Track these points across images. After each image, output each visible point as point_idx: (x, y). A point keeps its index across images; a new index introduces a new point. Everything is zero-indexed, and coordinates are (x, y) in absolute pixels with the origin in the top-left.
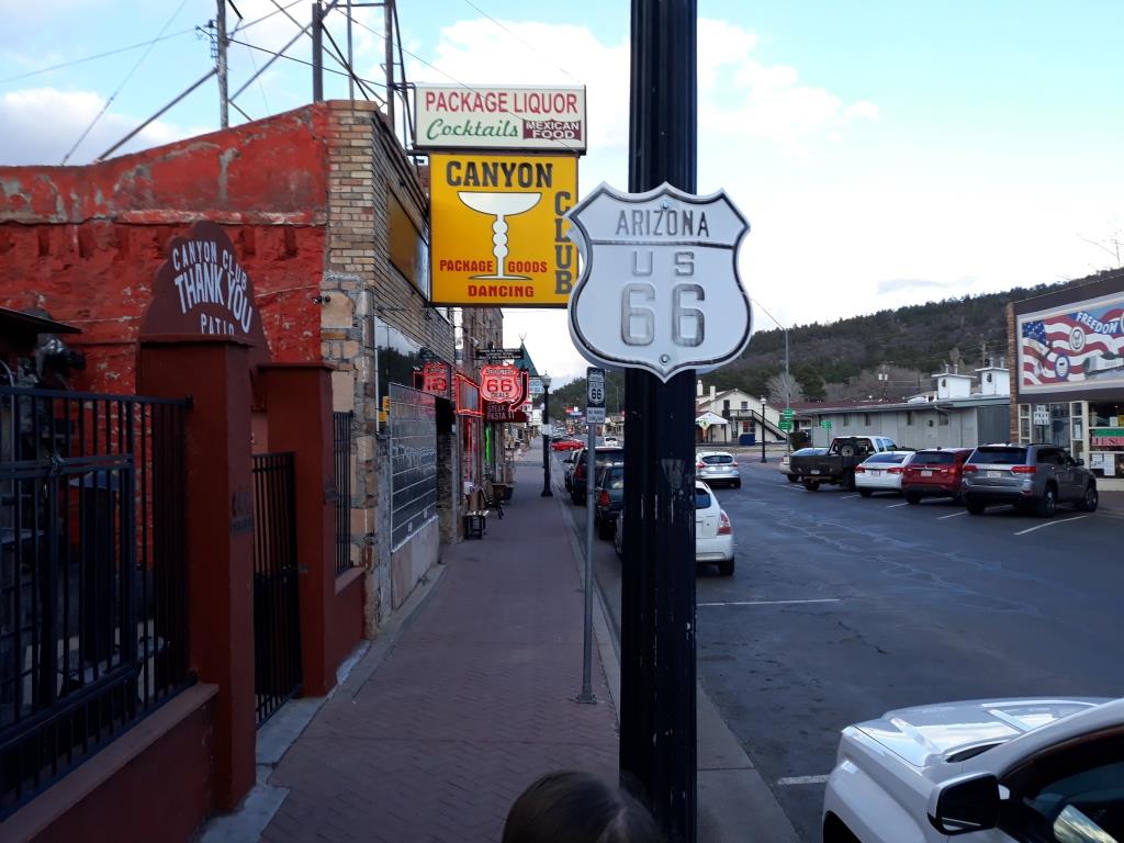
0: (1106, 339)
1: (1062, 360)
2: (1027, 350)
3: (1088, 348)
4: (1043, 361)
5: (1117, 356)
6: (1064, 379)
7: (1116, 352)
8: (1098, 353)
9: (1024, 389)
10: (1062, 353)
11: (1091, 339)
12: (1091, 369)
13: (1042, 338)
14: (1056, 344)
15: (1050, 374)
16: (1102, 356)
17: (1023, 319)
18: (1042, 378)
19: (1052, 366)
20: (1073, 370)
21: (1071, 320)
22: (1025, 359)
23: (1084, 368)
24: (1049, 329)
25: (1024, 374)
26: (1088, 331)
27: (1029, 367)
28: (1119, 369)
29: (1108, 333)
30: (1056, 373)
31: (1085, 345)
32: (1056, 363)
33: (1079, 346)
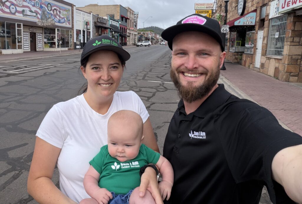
3: (23, 6)
4: (3, 4)
5: (34, 12)
11: (26, 4)
18: (3, 11)
28: (35, 16)
29: (31, 4)
30: (10, 10)
31: (23, 5)
32: (10, 7)
33: (20, 4)
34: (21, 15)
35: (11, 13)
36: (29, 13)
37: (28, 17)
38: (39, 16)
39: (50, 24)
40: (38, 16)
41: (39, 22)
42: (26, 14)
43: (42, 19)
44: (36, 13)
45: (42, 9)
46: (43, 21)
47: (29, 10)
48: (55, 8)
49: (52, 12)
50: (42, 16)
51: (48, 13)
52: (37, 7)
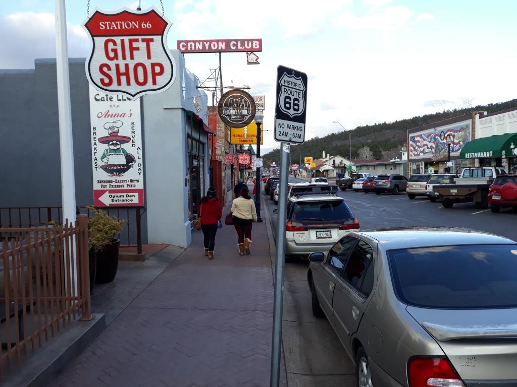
0: (428, 143)
1: (419, 149)
2: (412, 146)
3: (424, 145)
4: (414, 148)
6: (418, 155)
7: (429, 147)
8: (426, 147)
9: (411, 158)
10: (419, 147)
11: (425, 143)
12: (424, 152)
13: (414, 141)
14: (418, 144)
15: (416, 153)
17: (411, 135)
18: (415, 155)
19: (416, 151)
20: (421, 152)
21: (420, 136)
22: (411, 148)
23: (422, 152)
24: (416, 139)
25: (411, 153)
26: (424, 140)
27: (412, 151)
28: (430, 152)
36: (427, 150)
37: (426, 154)
38: (433, 151)
39: (442, 157)
41: (433, 157)
43: (436, 153)
44: (432, 147)
48: (449, 133)
49: (445, 141)
51: (441, 143)
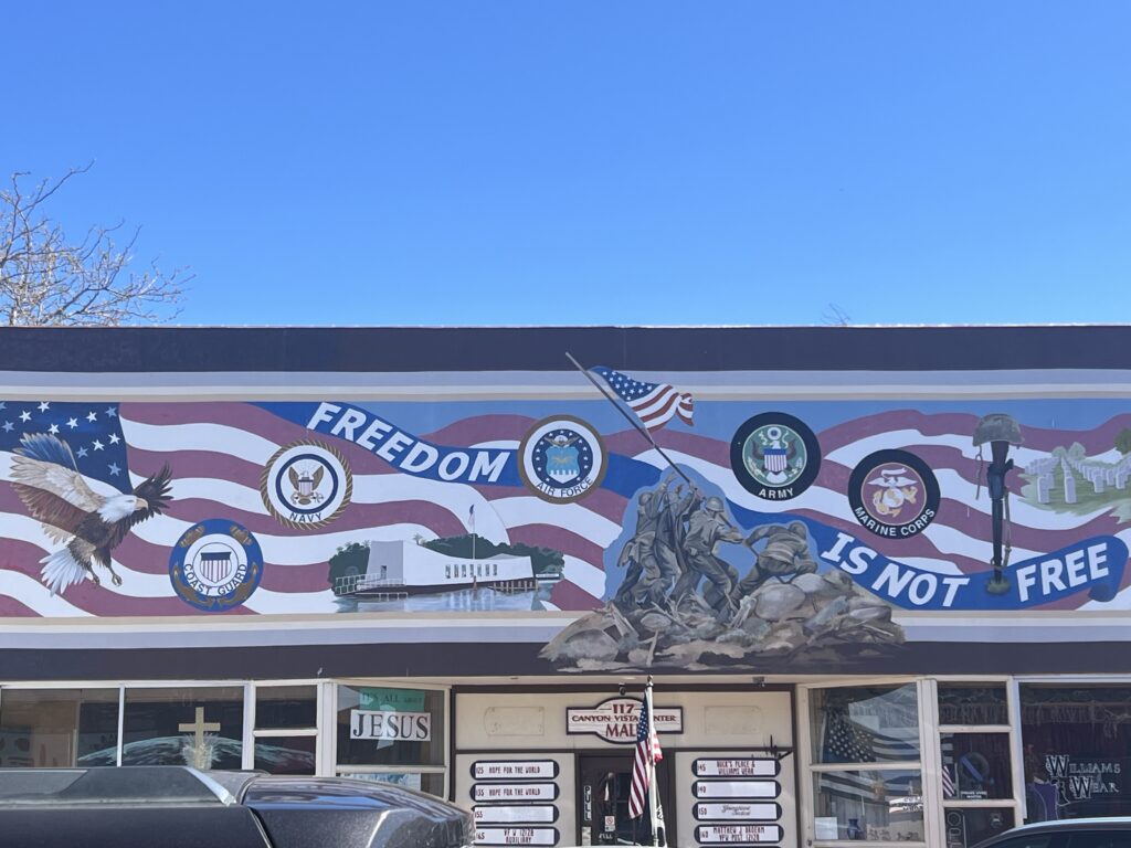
0: (452, 496)
3: (360, 515)
5: (502, 549)
7: (498, 537)
8: (408, 532)
11: (371, 489)
12: (372, 578)
16: (430, 545)
21: (286, 420)
24: (138, 435)
28: (517, 587)
29: (463, 479)
30: (180, 582)
31: (347, 506)
32: (179, 551)
33: (314, 504)
34: (324, 601)
35: (190, 601)
36: (424, 567)
37: (410, 604)
38: (587, 576)
40: (576, 570)
41: (580, 632)
42: (390, 581)
45: (644, 491)
46: (657, 621)
47: (431, 536)
48: (901, 439)
49: (821, 500)
50: (635, 571)
51: (745, 517)
52: (557, 493)
